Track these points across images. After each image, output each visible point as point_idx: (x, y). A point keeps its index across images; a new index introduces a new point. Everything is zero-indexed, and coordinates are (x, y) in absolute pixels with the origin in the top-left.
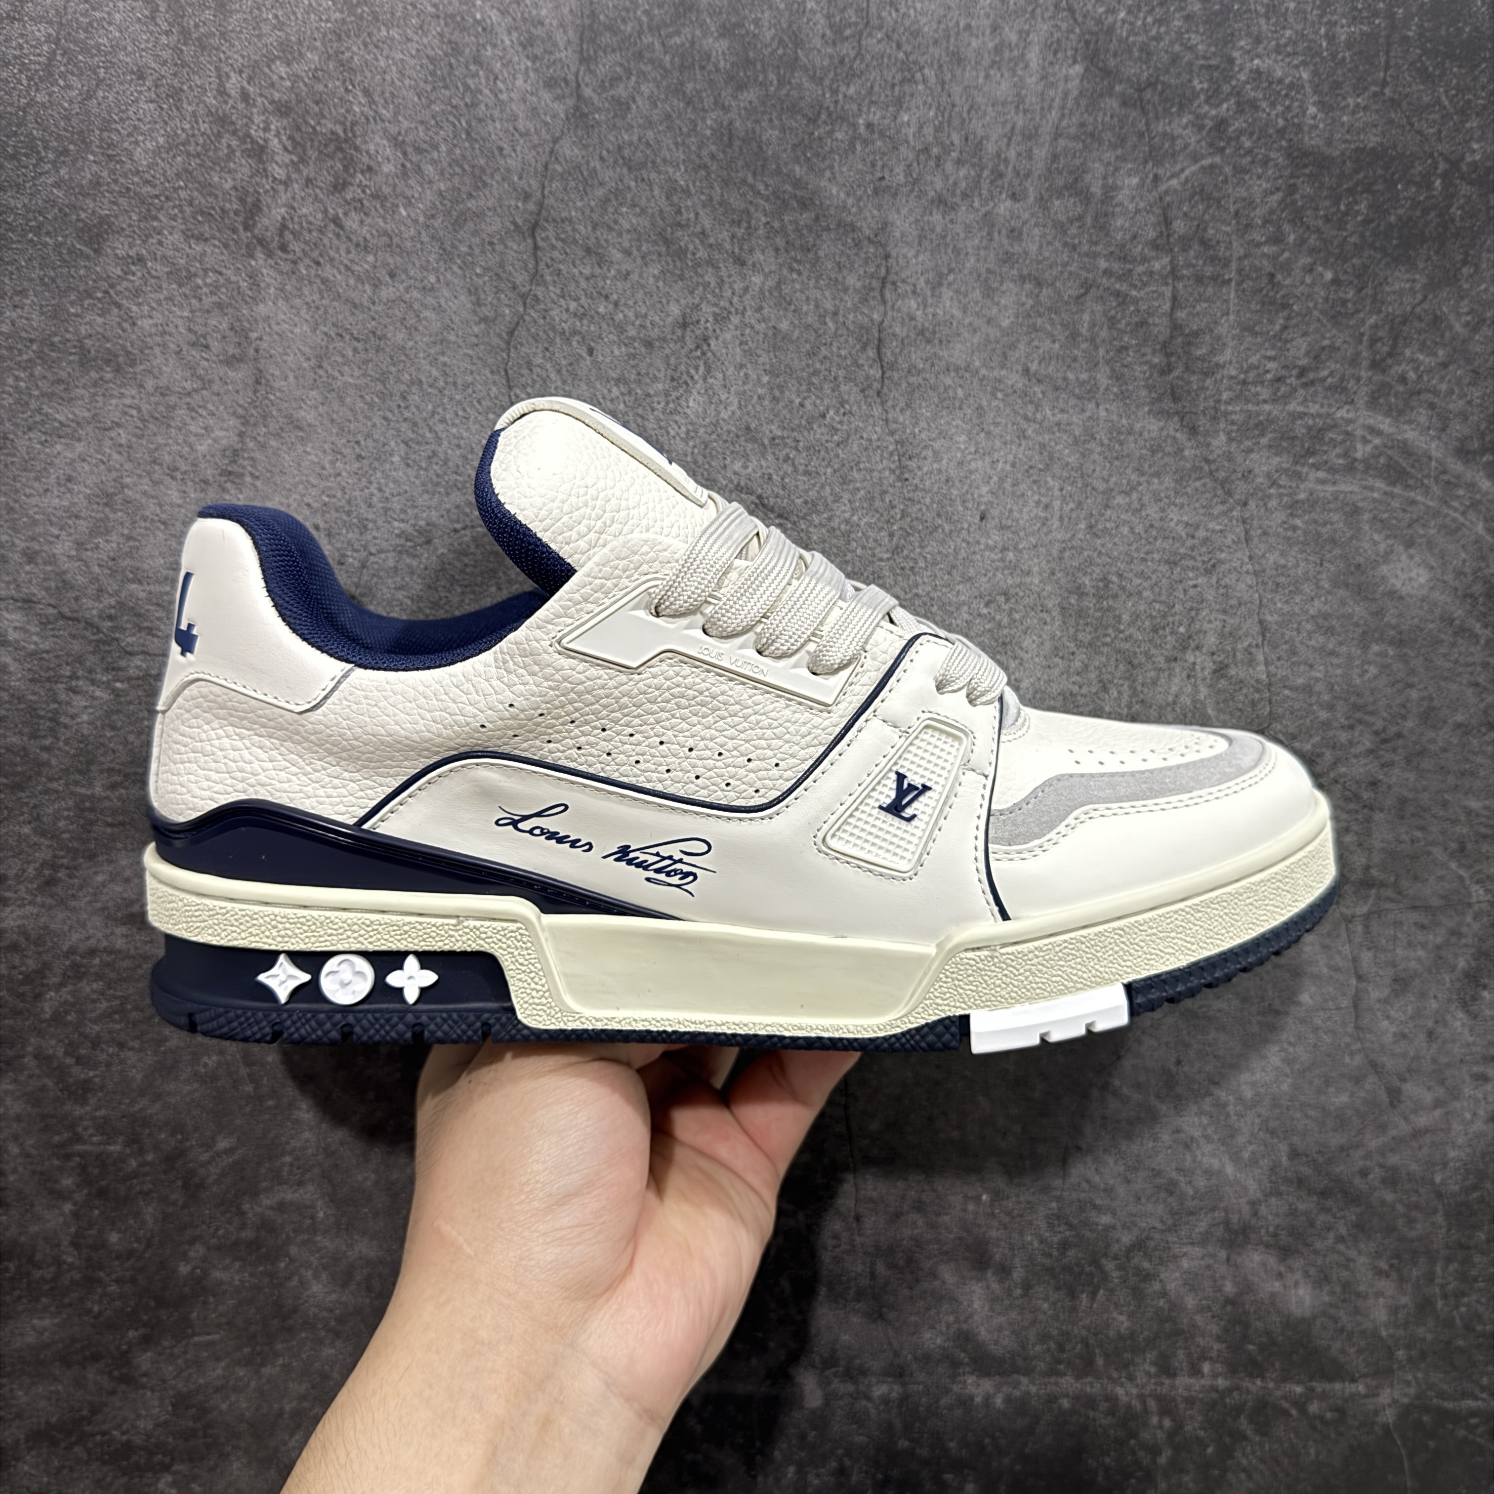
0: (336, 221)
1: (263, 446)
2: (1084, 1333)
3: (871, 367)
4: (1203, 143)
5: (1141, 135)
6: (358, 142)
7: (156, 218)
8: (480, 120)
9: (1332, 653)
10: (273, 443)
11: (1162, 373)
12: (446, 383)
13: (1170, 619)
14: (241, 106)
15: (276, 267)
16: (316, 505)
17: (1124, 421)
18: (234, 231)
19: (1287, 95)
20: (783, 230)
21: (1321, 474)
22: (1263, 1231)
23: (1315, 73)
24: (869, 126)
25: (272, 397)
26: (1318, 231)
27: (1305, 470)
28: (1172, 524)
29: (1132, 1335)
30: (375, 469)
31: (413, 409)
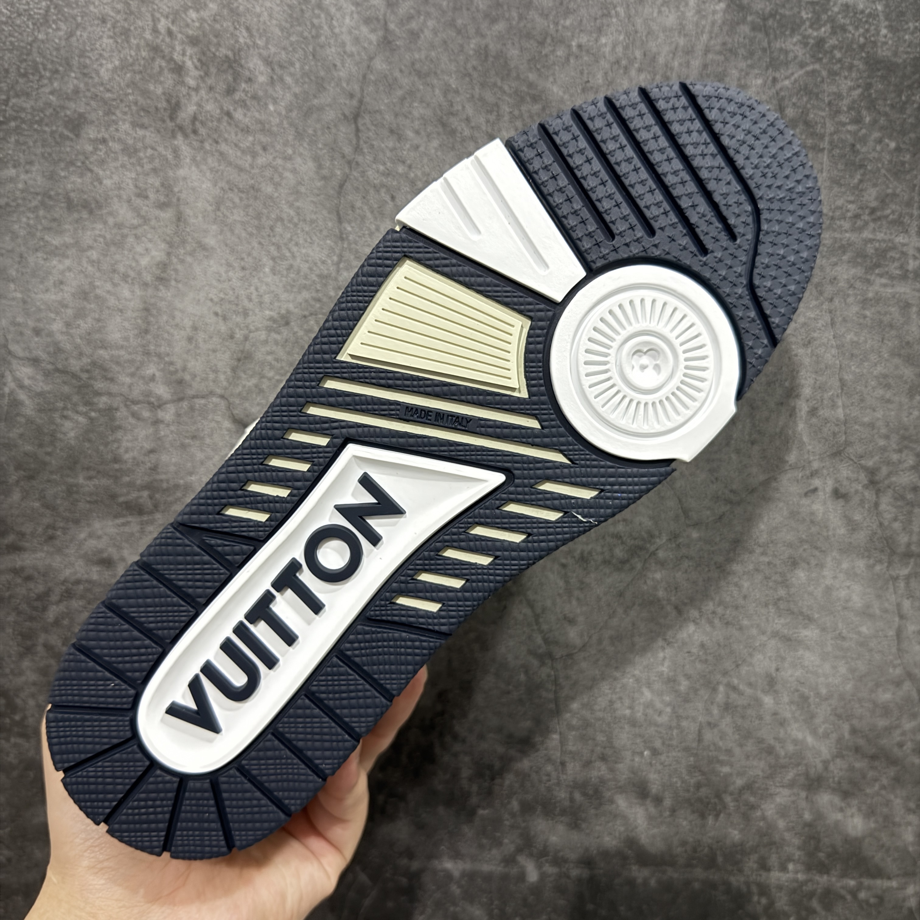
0: (229, 114)
1: (182, 261)
2: (710, 841)
4: (808, 56)
5: (764, 50)
6: (243, 62)
7: (114, 114)
8: (322, 47)
9: (889, 401)
10: (189, 259)
12: (299, 219)
14: (168, 40)
15: (190, 145)
16: (216, 300)
18: (164, 121)
19: (866, 22)
20: (521, 116)
21: (884, 281)
22: (831, 780)
23: (887, 6)
24: (580, 46)
25: (188, 230)
26: (886, 114)
27: (872, 278)
29: (742, 844)
30: (254, 277)
31: (277, 238)
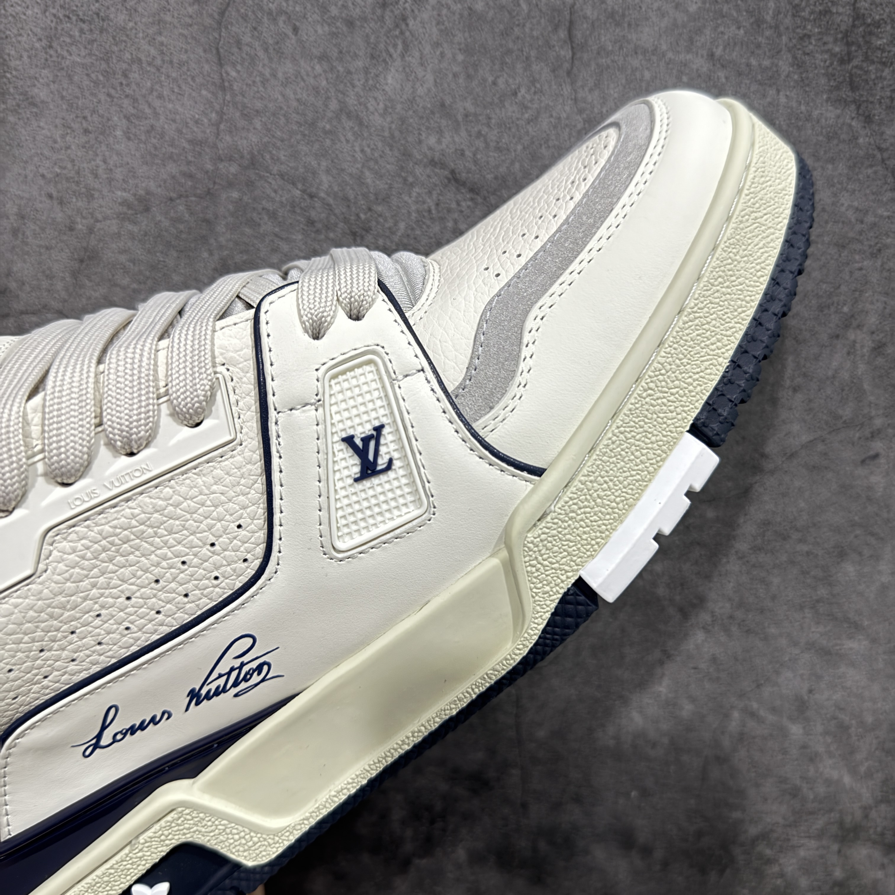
3: (562, 47)
10: (12, 119)
11: (842, 62)
12: (163, 61)
13: (835, 299)
16: (49, 176)
17: (803, 108)
22: (871, 831)
25: (8, 75)
28: (843, 209)
30: (100, 142)
31: (134, 86)
